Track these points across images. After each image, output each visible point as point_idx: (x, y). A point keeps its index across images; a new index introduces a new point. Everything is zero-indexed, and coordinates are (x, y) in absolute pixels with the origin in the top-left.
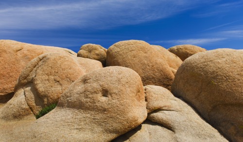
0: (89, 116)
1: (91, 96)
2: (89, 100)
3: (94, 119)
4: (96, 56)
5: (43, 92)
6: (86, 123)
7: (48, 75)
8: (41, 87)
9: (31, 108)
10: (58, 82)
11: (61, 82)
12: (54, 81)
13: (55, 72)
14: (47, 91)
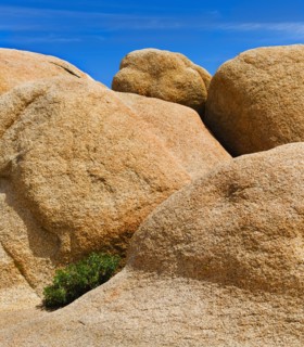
0: (270, 311)
1: (268, 244)
2: (262, 256)
3: (289, 321)
4: (174, 91)
5: (56, 212)
6: (265, 333)
7: (67, 158)
8: (49, 198)
9: (17, 264)
10: (102, 180)
11: (110, 182)
12: (90, 179)
13: (87, 147)
14: (71, 210)
